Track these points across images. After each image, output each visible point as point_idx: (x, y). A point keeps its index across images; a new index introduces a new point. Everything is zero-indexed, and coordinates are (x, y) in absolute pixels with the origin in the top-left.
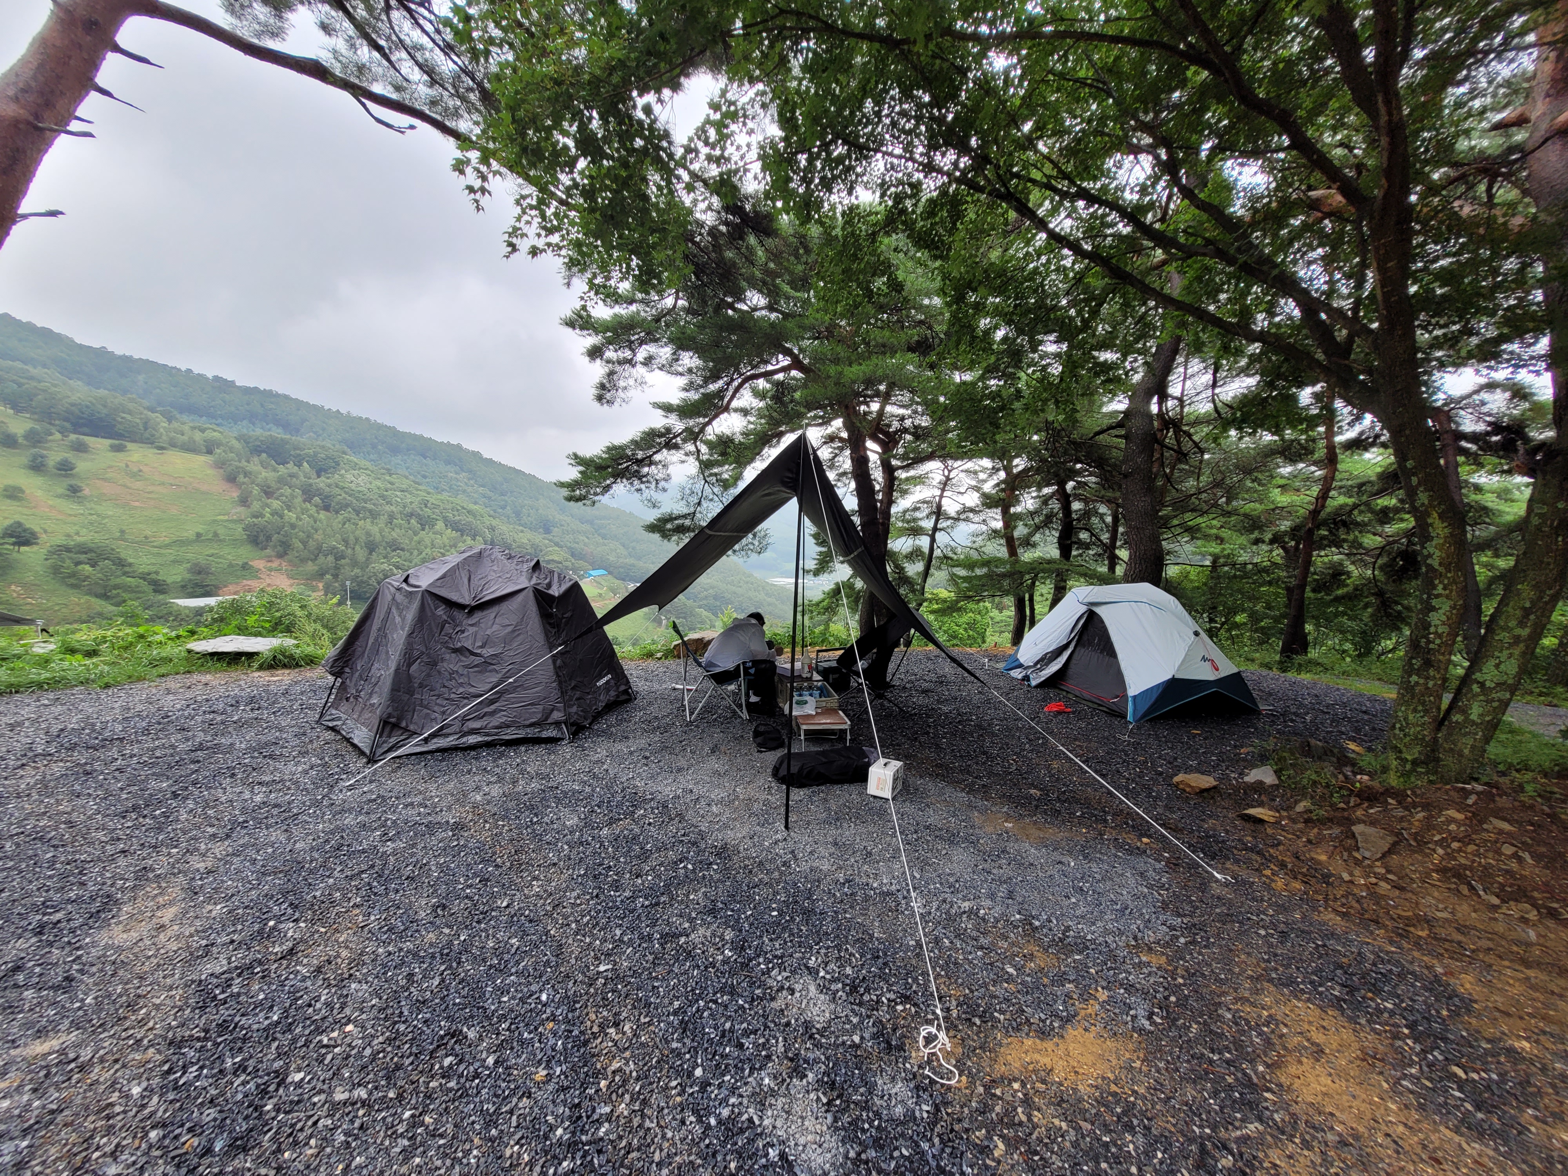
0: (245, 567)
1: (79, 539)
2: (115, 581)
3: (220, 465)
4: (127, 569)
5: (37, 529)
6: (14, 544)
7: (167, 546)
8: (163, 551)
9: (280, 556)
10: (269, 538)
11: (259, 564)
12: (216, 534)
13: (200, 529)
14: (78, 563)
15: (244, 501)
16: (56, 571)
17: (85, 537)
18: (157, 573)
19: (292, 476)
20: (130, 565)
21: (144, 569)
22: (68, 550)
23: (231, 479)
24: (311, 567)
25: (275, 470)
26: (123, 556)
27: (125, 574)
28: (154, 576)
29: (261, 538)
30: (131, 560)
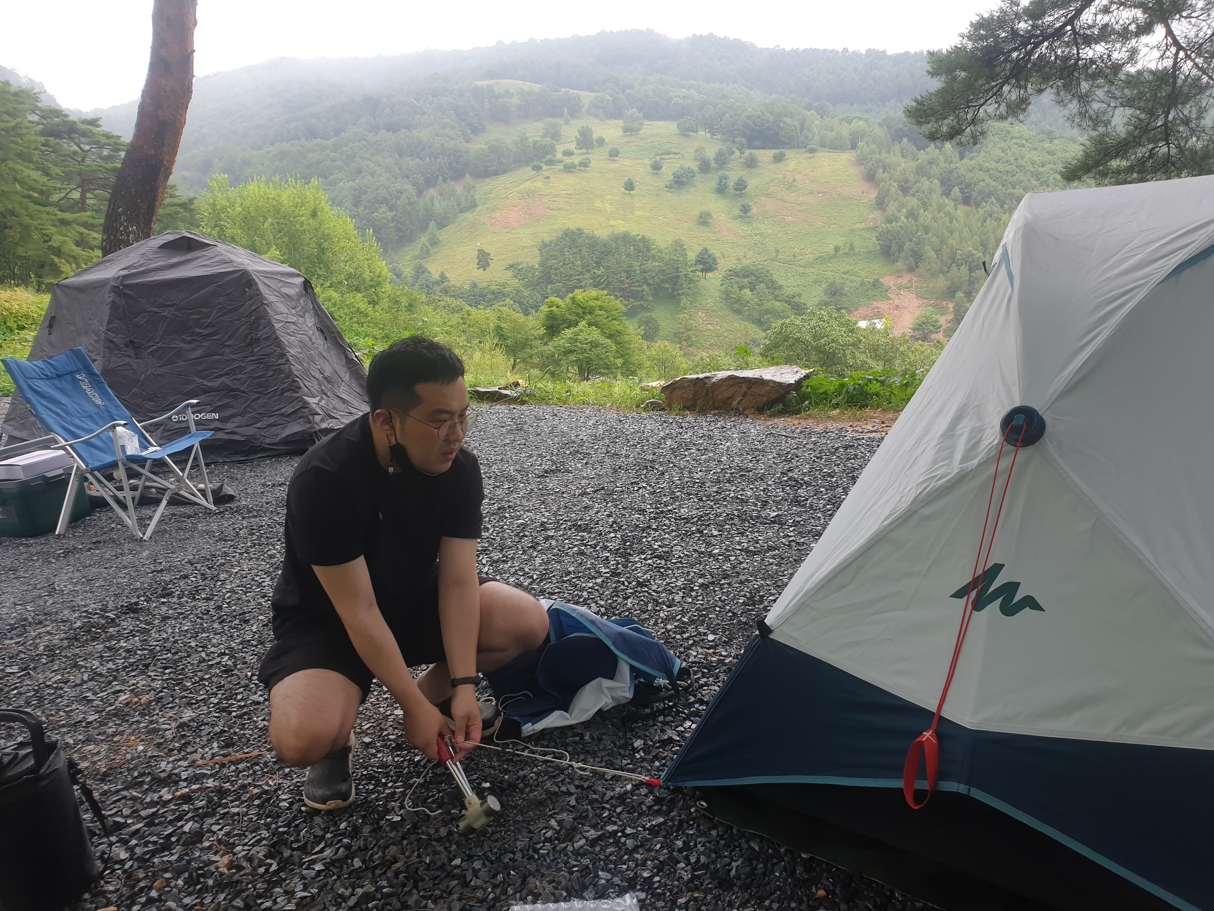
0: (876, 284)
1: (746, 262)
2: (768, 305)
3: (860, 161)
4: (777, 292)
5: (717, 254)
6: (702, 271)
7: (811, 265)
8: (807, 270)
9: (911, 270)
10: (901, 248)
11: (889, 281)
12: (852, 247)
13: (839, 241)
14: (741, 288)
15: (881, 204)
16: (727, 295)
17: (751, 260)
18: (800, 295)
19: (931, 163)
20: (780, 287)
21: (789, 291)
22: (737, 275)
23: (870, 177)
24: (942, 283)
25: (915, 158)
26: (775, 277)
27: (776, 298)
28: (797, 299)
29: (894, 248)
30: (781, 282)
